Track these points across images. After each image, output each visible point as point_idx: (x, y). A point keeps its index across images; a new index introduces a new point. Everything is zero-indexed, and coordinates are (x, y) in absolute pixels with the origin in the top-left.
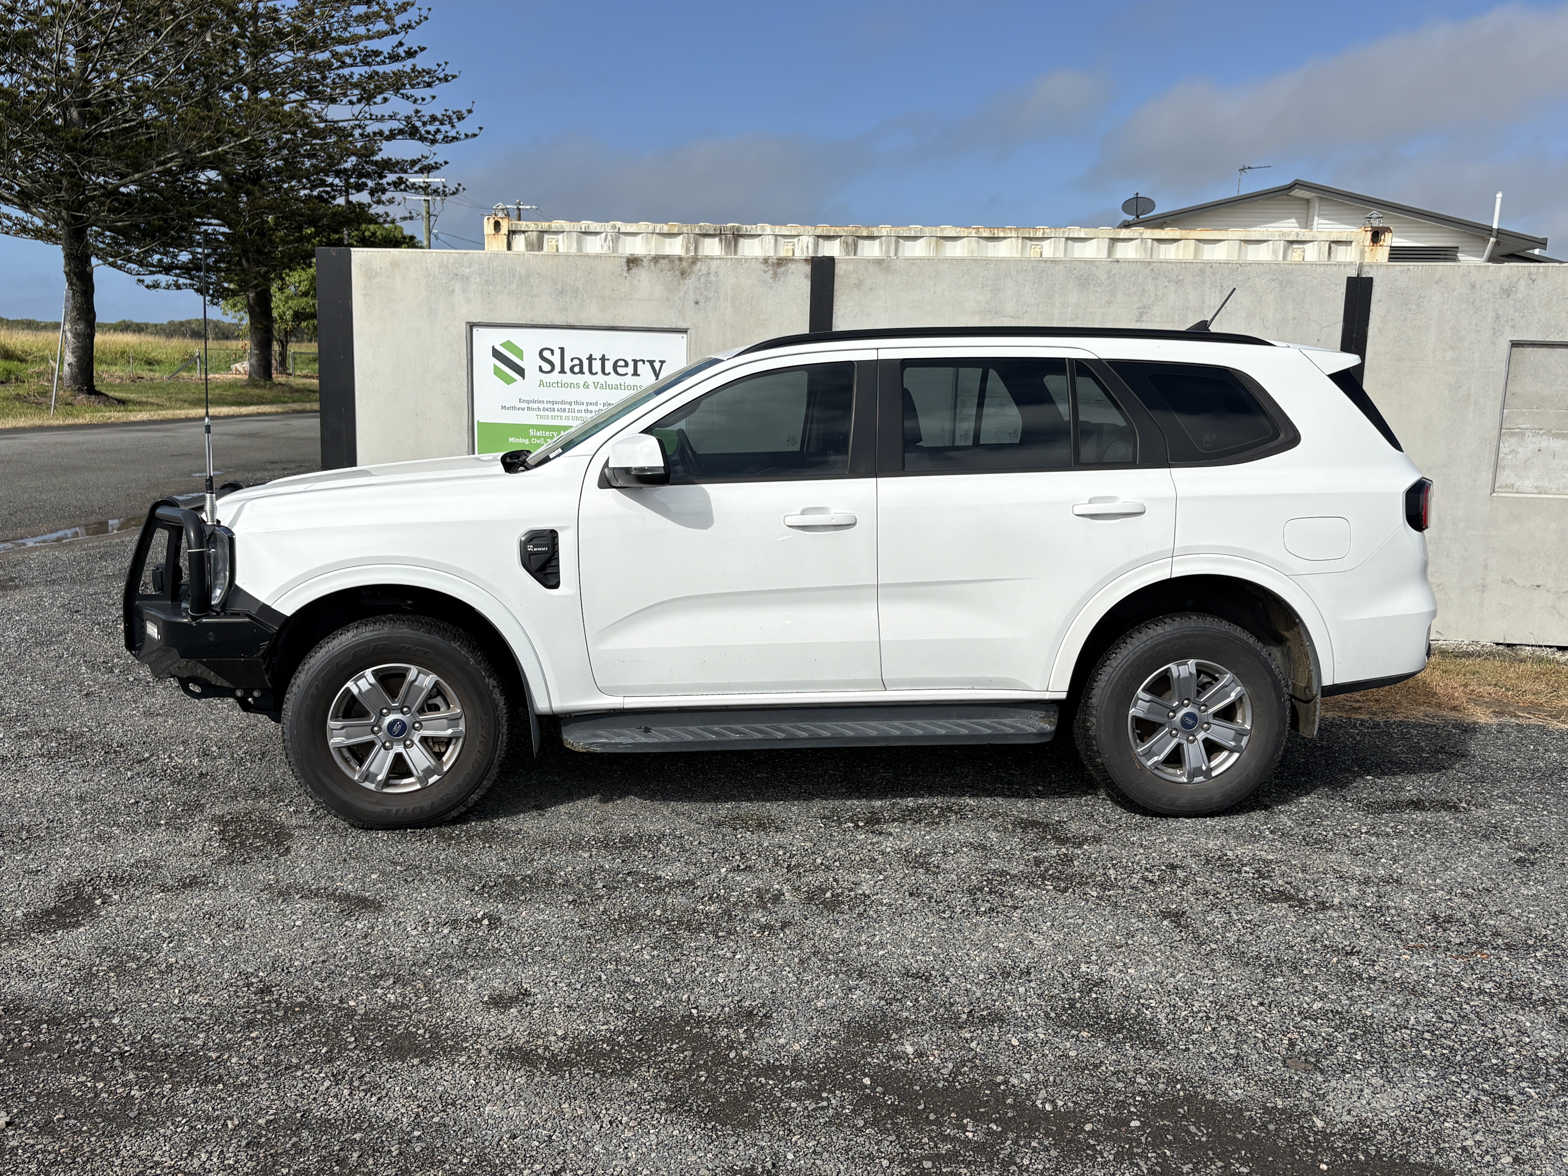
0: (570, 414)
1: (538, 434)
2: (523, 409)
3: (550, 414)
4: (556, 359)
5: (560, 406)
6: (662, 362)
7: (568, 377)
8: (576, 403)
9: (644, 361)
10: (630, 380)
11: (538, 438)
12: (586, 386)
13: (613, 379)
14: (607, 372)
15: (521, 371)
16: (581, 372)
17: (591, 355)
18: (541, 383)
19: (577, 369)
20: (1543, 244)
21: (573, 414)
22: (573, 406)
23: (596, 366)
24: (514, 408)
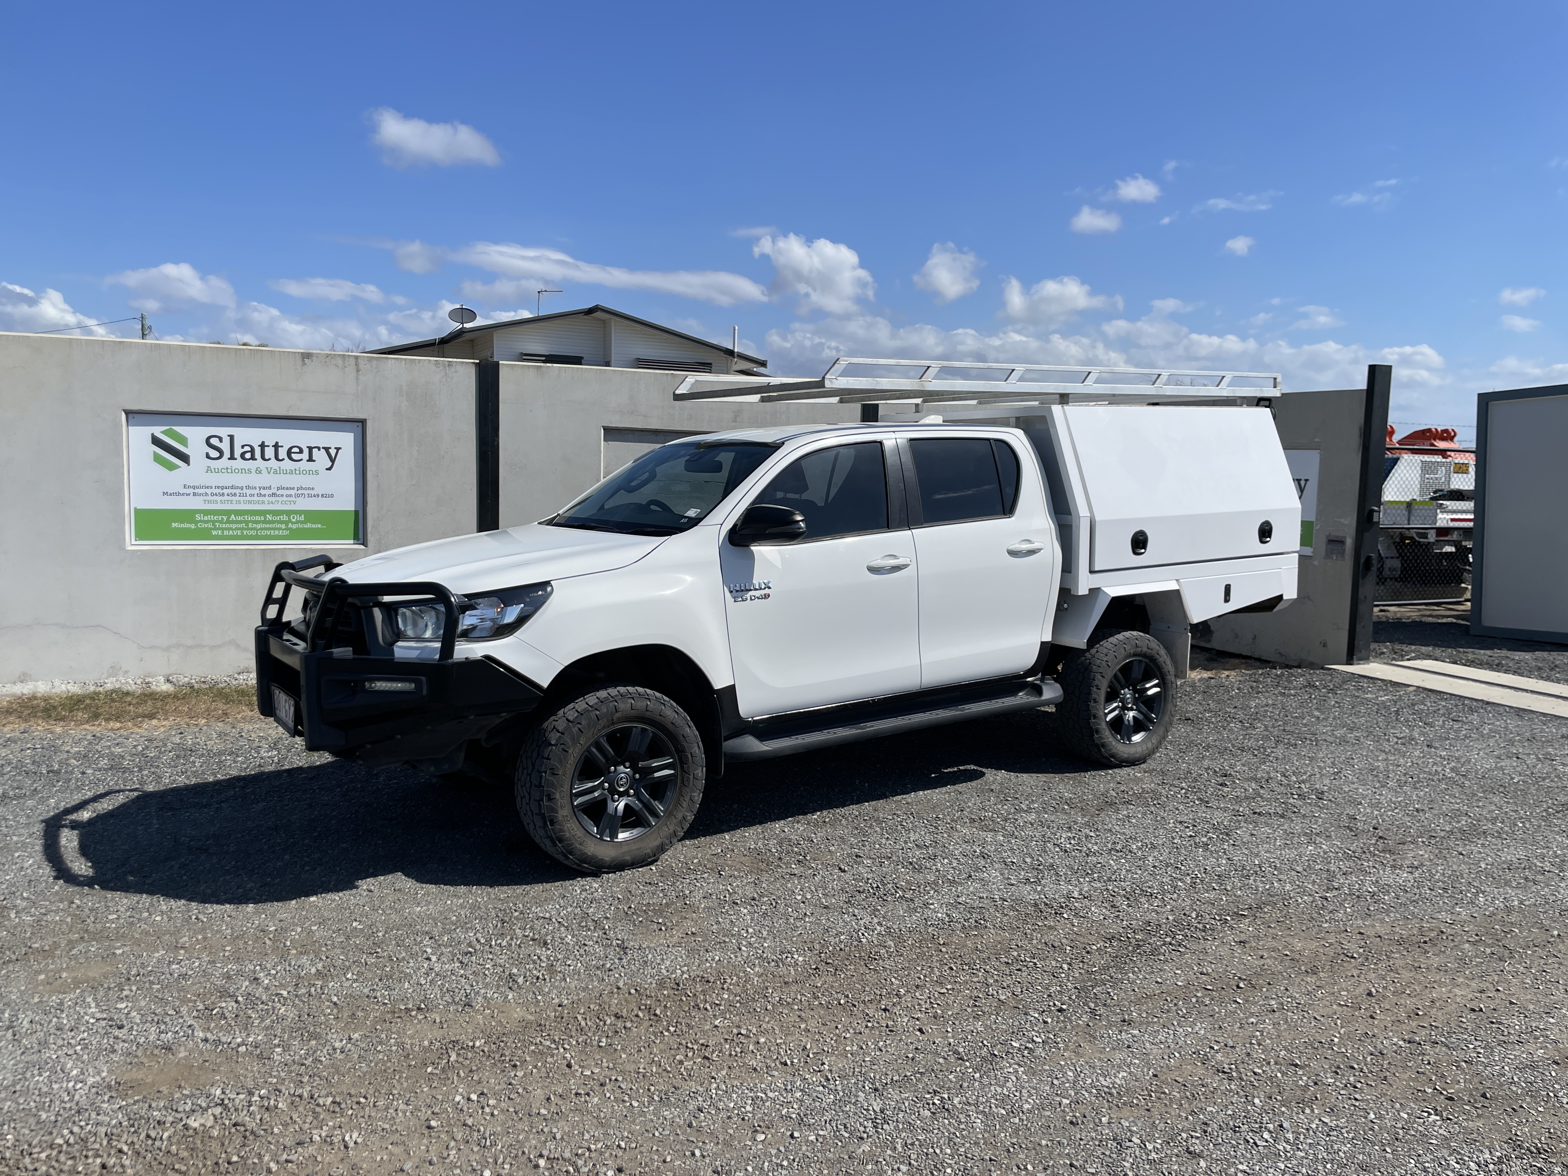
0: (242, 499)
1: (206, 518)
2: (188, 495)
3: (219, 498)
4: (225, 446)
5: (229, 491)
8: (248, 487)
11: (206, 522)
15: (185, 458)
16: (253, 458)
18: (209, 469)
20: (763, 364)
21: (245, 498)
22: (245, 491)
24: (179, 494)
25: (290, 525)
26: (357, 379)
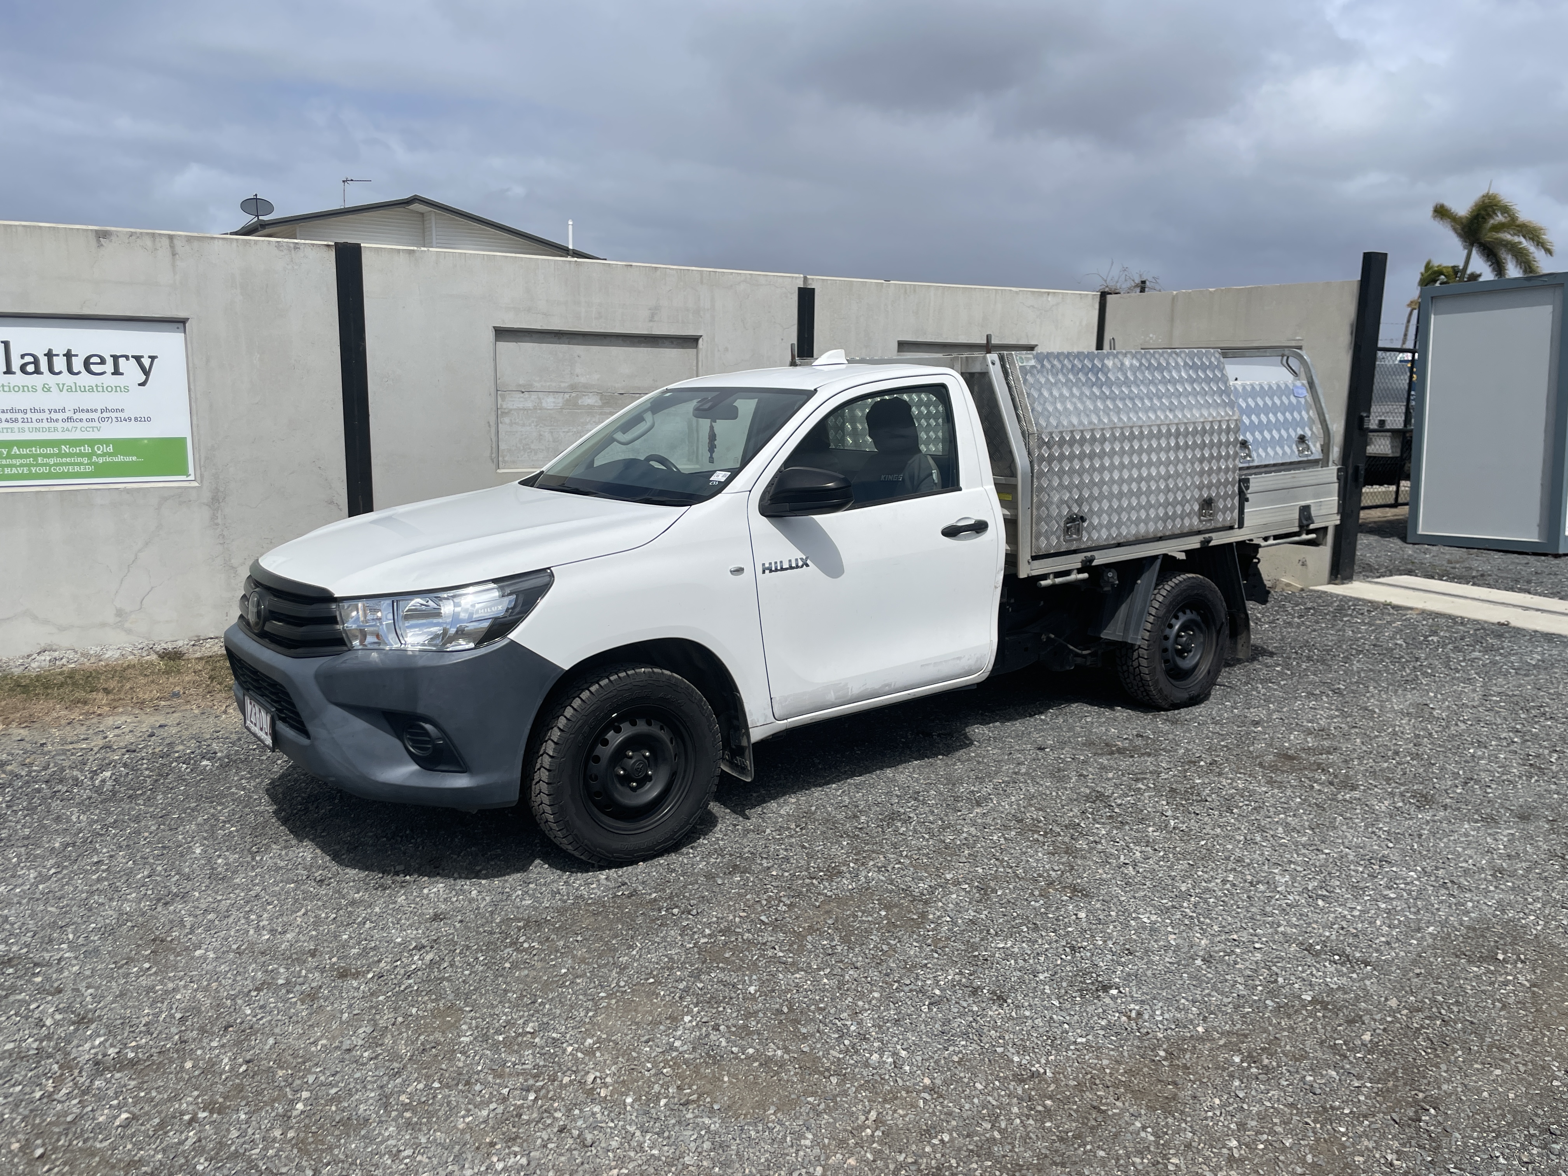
6: (153, 358)
7: (19, 378)
9: (127, 357)
10: (108, 379)
12: (46, 389)
13: (85, 379)
14: (75, 371)
17: (50, 351)
19: (31, 368)
23: (60, 363)
25: (94, 459)
26: (174, 266)
